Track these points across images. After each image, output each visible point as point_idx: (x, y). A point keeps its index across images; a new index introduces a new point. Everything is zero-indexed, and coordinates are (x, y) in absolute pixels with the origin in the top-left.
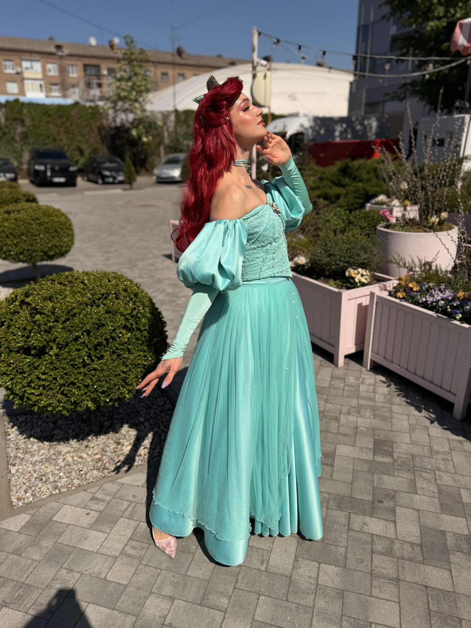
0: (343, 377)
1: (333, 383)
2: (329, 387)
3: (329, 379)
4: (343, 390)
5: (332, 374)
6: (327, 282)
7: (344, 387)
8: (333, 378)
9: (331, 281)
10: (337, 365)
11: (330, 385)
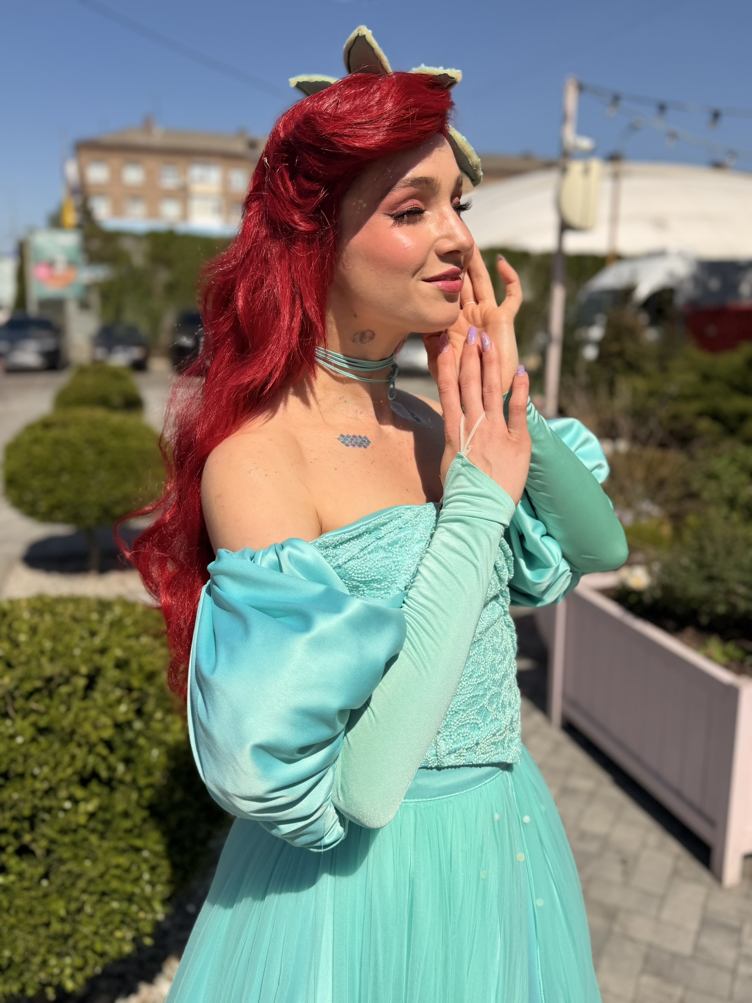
0: (736, 923)
1: (705, 941)
2: (693, 958)
3: (693, 925)
4: (734, 972)
5: (705, 907)
6: (699, 646)
7: (737, 962)
8: (707, 923)
9: (714, 645)
10: (718, 877)
11: (697, 948)
